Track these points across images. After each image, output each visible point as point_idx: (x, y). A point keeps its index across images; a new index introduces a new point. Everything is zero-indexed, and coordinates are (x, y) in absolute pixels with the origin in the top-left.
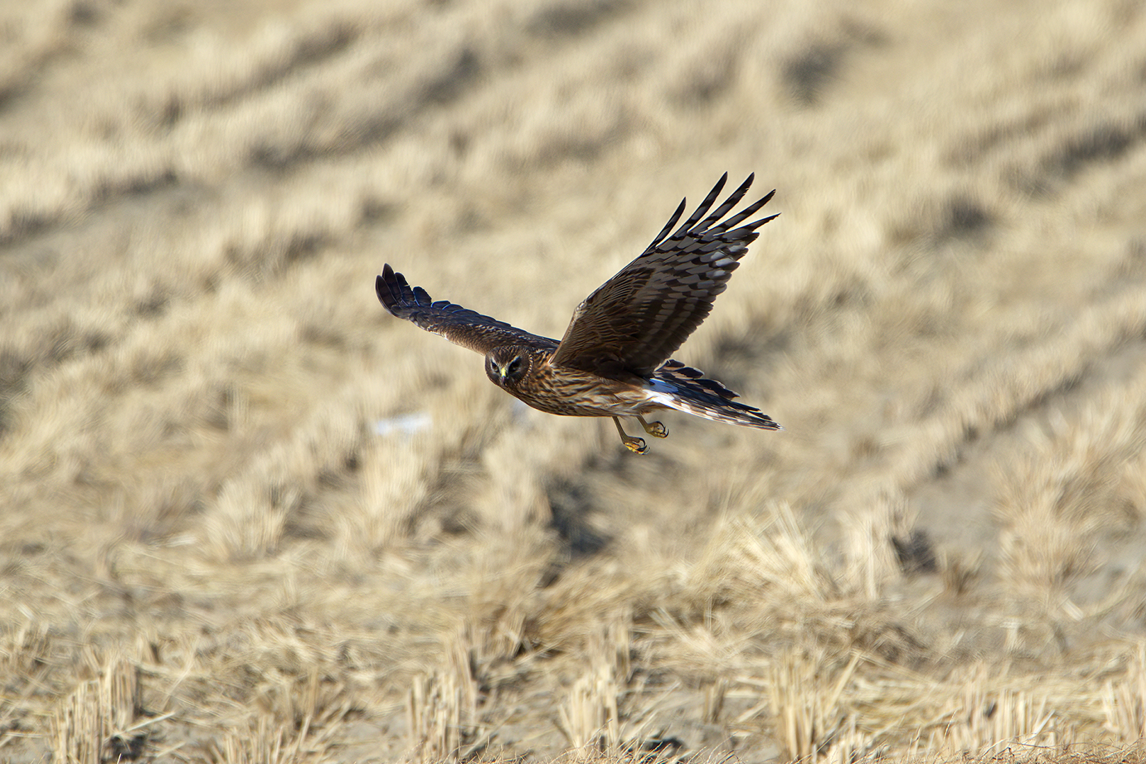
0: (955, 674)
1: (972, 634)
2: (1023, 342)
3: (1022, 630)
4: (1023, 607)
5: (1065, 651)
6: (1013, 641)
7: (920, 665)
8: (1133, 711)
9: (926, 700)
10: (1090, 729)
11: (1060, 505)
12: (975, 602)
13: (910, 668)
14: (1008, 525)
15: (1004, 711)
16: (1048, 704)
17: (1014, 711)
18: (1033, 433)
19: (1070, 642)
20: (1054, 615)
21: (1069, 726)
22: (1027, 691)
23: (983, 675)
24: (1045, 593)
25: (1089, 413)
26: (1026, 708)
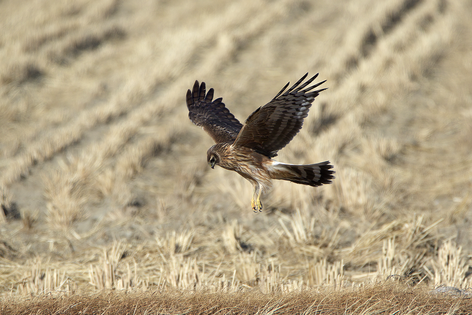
0: (28, 261)
1: (35, 245)
2: (56, 125)
3: (56, 243)
4: (56, 234)
5: (73, 252)
6: (52, 248)
7: (13, 258)
8: (101, 277)
9: (16, 272)
10: (84, 284)
11: (71, 192)
12: (36, 232)
13: (9, 259)
14: (50, 200)
15: (48, 276)
16: (66, 274)
17: (52, 277)
18: (60, 162)
19: (75, 248)
20: (69, 238)
21: (75, 283)
22: (58, 268)
23: (40, 262)
24: (65, 229)
25: (83, 154)
26: (57, 276)
